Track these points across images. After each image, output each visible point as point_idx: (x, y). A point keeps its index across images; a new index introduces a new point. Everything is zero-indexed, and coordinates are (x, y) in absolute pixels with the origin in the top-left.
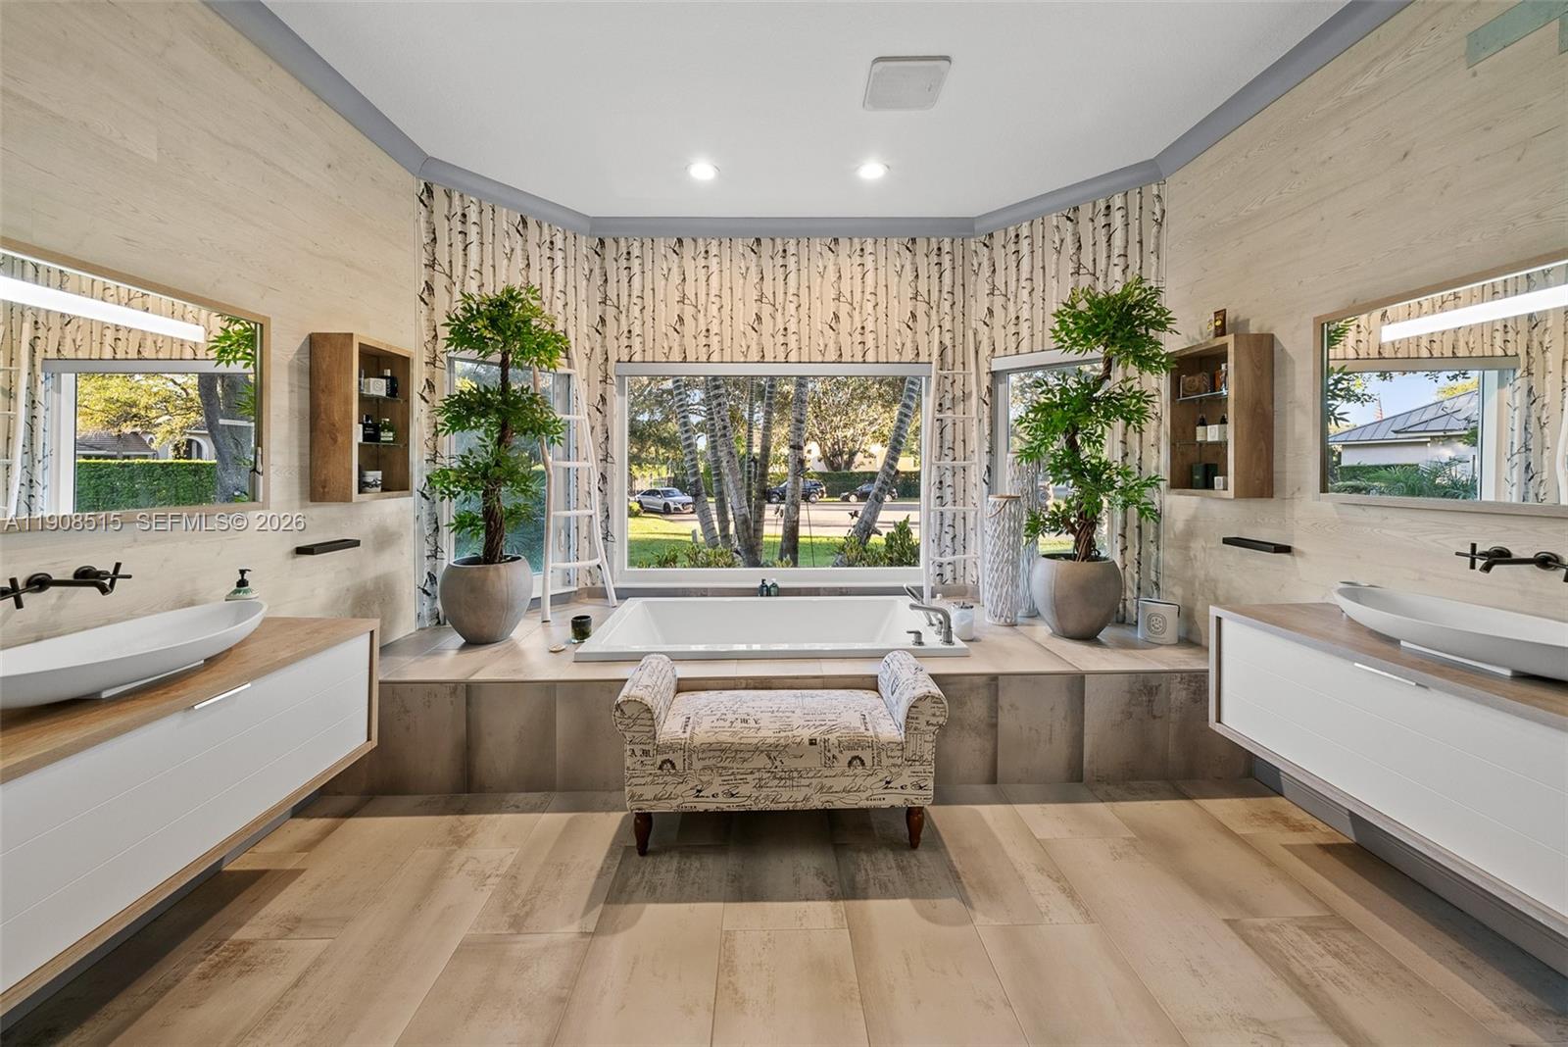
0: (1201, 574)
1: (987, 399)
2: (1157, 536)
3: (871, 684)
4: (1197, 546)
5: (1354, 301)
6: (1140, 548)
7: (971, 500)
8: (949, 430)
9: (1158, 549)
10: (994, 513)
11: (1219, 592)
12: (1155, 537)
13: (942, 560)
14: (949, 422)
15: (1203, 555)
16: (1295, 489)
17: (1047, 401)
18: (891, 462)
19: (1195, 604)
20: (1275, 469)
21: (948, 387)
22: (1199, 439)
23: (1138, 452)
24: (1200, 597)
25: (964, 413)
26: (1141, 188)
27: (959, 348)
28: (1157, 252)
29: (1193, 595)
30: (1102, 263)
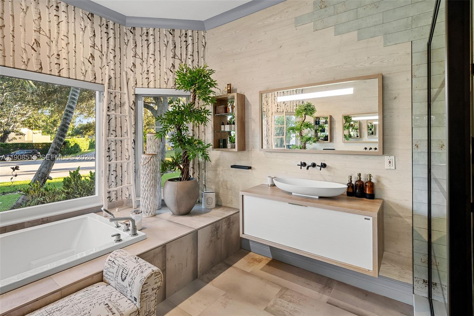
0: (222, 179)
1: (133, 107)
2: (205, 167)
3: (100, 278)
4: (220, 169)
5: (268, 88)
6: (199, 172)
7: (125, 157)
8: (113, 122)
9: (205, 172)
10: (145, 163)
11: (228, 185)
12: (204, 168)
13: (110, 189)
14: (113, 117)
15: (222, 172)
16: (252, 148)
17: (172, 110)
18: (60, 137)
19: (219, 191)
20: (246, 141)
21: (112, 99)
22: (222, 130)
23: (198, 134)
24: (221, 188)
25: (121, 113)
26: (198, 31)
27: (118, 80)
28: (204, 57)
29: (219, 187)
30: (184, 56)
